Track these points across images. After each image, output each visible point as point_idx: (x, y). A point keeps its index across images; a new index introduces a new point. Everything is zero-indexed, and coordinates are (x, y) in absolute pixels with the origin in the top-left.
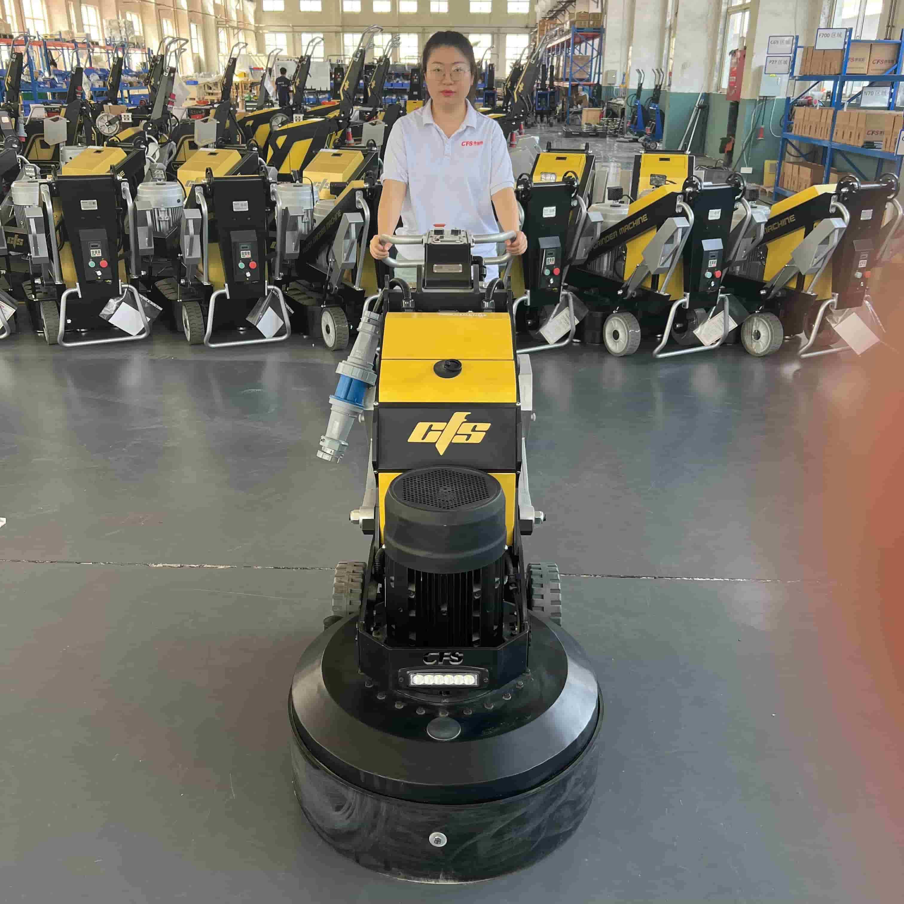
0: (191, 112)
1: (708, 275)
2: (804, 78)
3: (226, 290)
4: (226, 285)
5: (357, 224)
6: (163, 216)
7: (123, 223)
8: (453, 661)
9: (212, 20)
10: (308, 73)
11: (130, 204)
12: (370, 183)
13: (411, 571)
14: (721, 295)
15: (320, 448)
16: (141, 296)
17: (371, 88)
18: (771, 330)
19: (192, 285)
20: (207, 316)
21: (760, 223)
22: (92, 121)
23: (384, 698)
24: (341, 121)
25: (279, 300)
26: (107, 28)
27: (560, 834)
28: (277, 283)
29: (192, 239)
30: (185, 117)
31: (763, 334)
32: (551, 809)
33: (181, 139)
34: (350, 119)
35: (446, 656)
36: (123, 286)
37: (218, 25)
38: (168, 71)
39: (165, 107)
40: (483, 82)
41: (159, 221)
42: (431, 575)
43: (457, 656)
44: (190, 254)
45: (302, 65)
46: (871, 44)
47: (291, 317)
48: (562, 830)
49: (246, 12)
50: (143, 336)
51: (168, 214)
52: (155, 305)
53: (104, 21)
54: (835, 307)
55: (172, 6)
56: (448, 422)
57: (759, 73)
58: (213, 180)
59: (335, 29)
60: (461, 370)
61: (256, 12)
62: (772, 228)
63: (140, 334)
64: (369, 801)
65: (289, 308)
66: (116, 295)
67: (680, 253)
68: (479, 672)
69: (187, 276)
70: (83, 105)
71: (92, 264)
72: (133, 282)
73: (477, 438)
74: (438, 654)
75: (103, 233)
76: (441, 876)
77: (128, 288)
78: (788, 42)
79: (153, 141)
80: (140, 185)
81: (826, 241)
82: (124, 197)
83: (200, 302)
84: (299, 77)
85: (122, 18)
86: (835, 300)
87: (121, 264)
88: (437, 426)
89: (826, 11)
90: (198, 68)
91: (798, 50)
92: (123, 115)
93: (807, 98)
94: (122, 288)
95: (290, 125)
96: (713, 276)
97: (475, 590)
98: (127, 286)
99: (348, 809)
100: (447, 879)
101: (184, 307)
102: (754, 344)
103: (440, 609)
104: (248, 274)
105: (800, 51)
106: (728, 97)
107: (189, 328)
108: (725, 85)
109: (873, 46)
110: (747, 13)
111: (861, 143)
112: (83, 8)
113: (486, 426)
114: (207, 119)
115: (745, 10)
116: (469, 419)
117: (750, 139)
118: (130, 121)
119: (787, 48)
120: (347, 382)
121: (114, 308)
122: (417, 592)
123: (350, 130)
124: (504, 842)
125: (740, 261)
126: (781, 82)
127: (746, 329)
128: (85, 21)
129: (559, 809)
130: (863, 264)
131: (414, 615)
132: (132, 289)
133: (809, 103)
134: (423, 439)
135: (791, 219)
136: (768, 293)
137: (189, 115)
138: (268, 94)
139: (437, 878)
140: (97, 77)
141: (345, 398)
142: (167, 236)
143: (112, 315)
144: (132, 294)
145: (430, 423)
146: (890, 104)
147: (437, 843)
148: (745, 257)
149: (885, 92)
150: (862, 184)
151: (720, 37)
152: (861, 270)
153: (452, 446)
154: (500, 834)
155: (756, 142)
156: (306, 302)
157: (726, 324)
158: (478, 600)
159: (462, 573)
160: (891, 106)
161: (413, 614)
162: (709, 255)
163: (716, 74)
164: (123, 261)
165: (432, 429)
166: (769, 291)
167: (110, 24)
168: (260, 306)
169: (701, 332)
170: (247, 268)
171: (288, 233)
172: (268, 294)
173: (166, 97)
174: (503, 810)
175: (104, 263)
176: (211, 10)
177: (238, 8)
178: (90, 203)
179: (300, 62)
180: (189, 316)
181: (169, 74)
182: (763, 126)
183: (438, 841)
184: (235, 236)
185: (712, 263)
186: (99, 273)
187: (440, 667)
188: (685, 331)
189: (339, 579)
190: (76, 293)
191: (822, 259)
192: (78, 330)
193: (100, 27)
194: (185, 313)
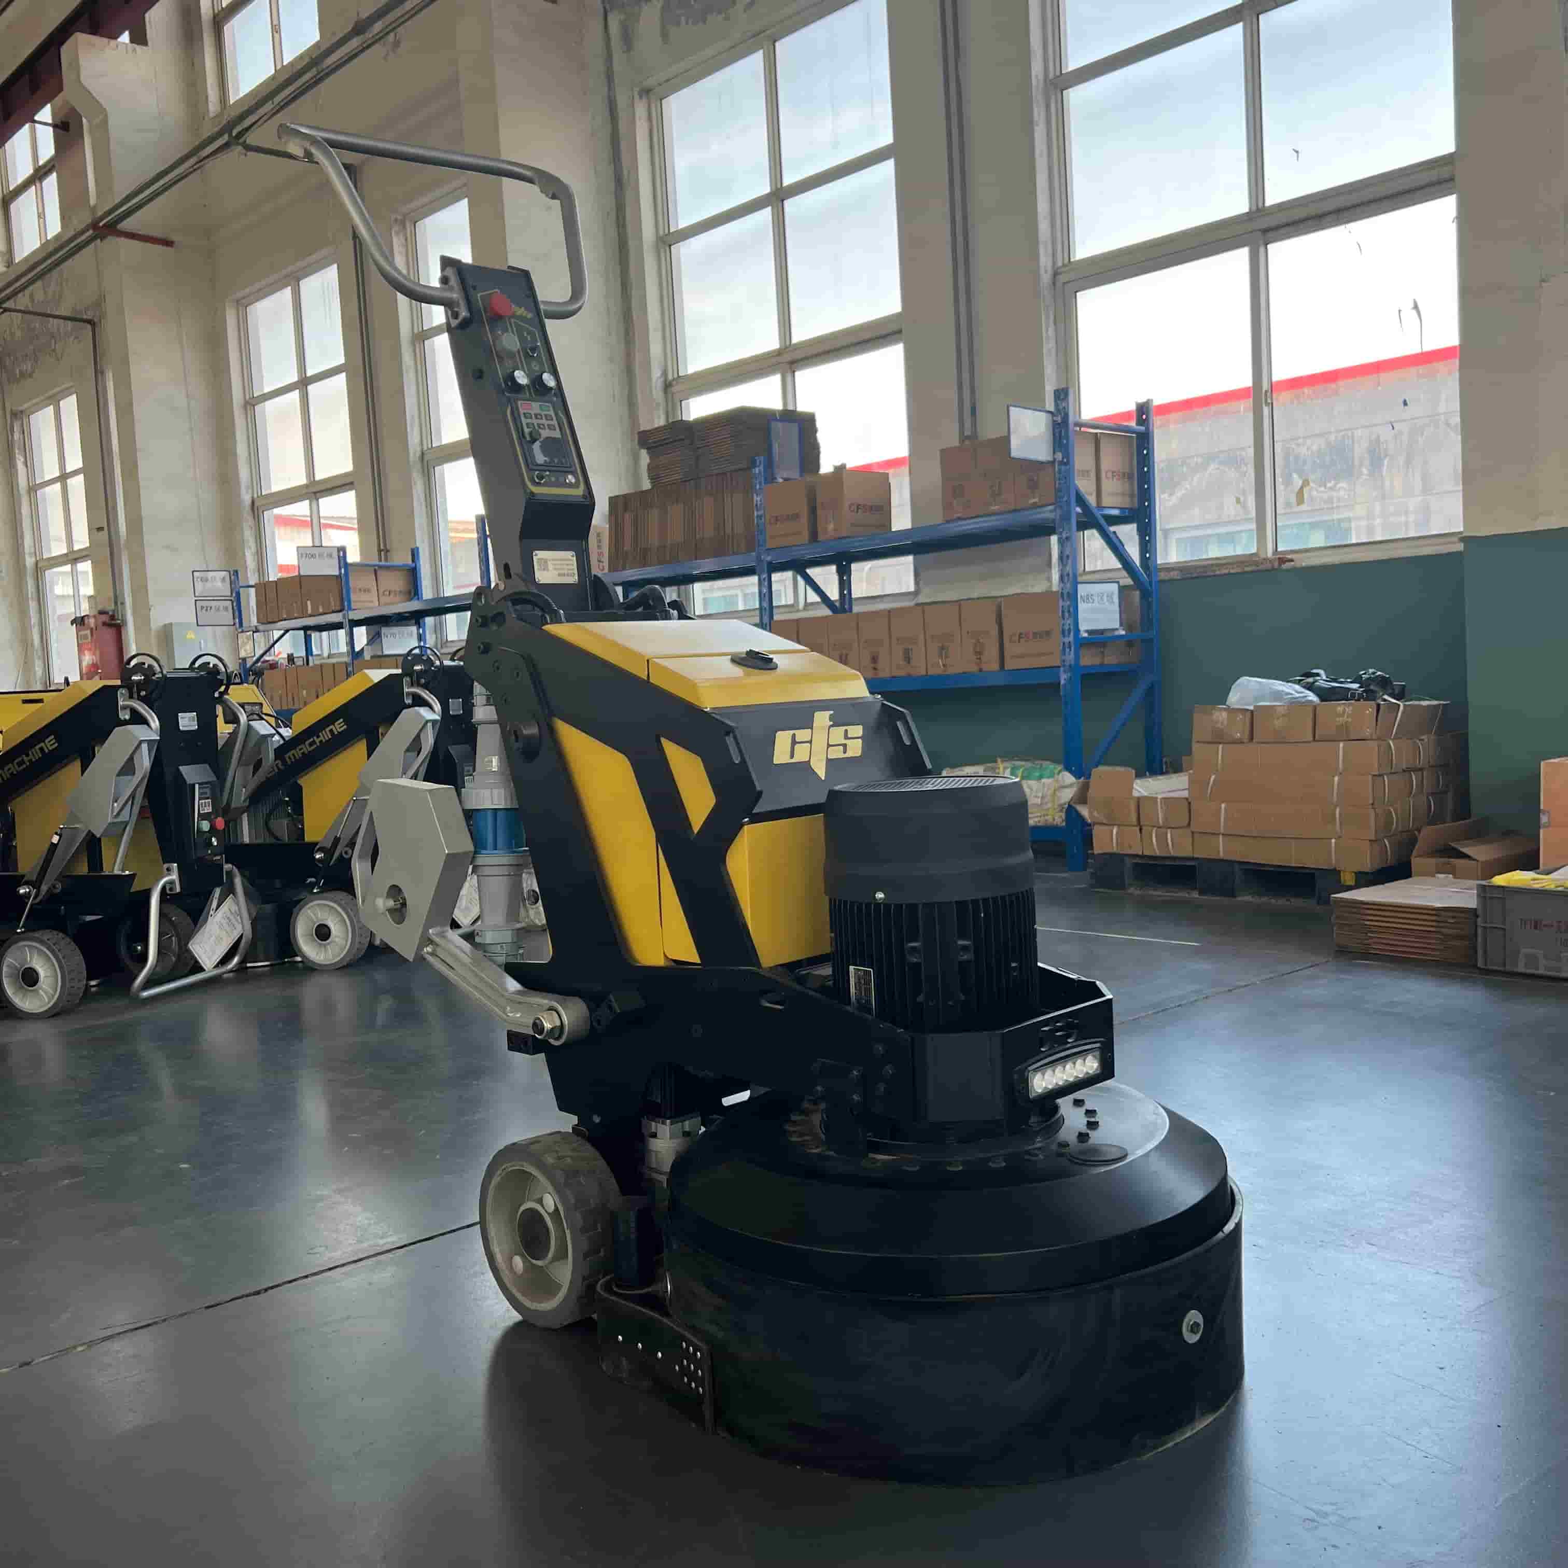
1: (205, 825)
14: (227, 867)
46: (373, 570)
67: (141, 798)
78: (223, 580)
91: (242, 589)
105: (248, 593)
109: (378, 574)
110: (86, 563)
115: (78, 559)
119: (222, 587)
136: (329, 856)
139: (1191, 1420)
147: (1193, 1333)
166: (330, 850)
183: (1194, 1328)
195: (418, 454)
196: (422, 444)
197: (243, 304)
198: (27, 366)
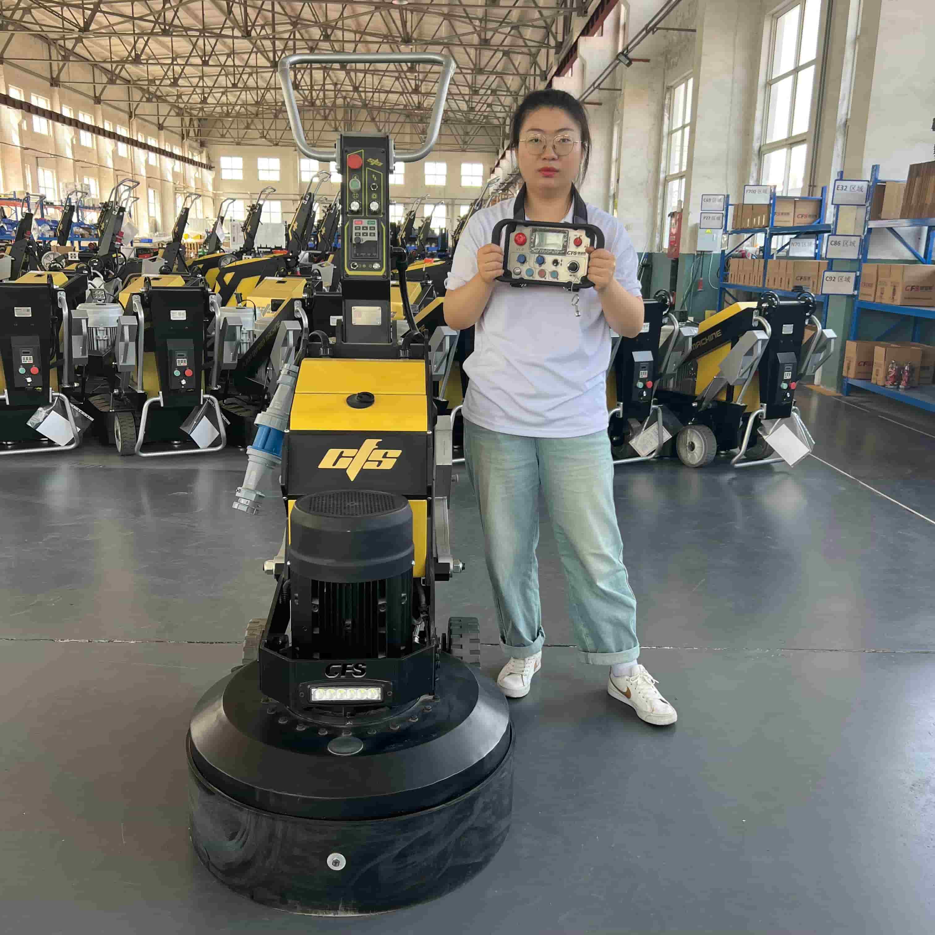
0: (140, 252)
1: (640, 385)
2: (737, 231)
3: (160, 398)
4: (161, 392)
5: (295, 331)
6: (101, 335)
7: (58, 335)
8: (356, 674)
9: (170, 186)
10: (259, 221)
11: (65, 312)
12: (309, 293)
13: (314, 582)
14: (653, 406)
15: (237, 499)
16: (72, 405)
17: (321, 235)
18: (705, 441)
19: (126, 394)
20: (139, 426)
21: (688, 337)
22: (38, 258)
23: (285, 722)
24: (289, 260)
25: (215, 409)
26: (64, 191)
27: (469, 865)
28: (213, 393)
29: (127, 345)
30: (132, 256)
31: (697, 445)
32: (457, 833)
33: (129, 276)
34: (298, 258)
35: (349, 669)
36: (54, 394)
37: (176, 190)
38: (117, 210)
39: (112, 244)
40: (437, 246)
41: (97, 340)
42: (334, 584)
43: (360, 669)
44: (125, 361)
45: (254, 213)
46: (794, 201)
47: (227, 428)
48: (470, 861)
49: (205, 180)
50: (72, 446)
51: (107, 334)
52: (86, 415)
53: (61, 184)
54: (764, 417)
55: (130, 171)
56: (359, 449)
57: (695, 229)
58: (151, 289)
59: (292, 197)
60: (373, 401)
61: (214, 180)
62: (700, 343)
63: (69, 444)
64: (265, 821)
65: (225, 418)
66: (46, 403)
68: (383, 685)
69: (121, 386)
70: (29, 244)
71: (22, 370)
72: (64, 391)
73: (388, 465)
74: (340, 666)
75: (36, 340)
76: (340, 906)
77: (59, 396)
78: (720, 200)
79: (98, 276)
80: (80, 305)
81: (750, 352)
82: (60, 306)
83: (133, 413)
84: (250, 224)
85: (79, 181)
86: (764, 410)
87: (53, 374)
88: (348, 452)
89: (755, 175)
90: (154, 229)
91: (730, 207)
92: (69, 253)
93: (741, 251)
94: (53, 397)
95: (238, 263)
96: (645, 387)
97: (380, 603)
98: (58, 394)
99: (242, 835)
100: (346, 910)
101: (116, 418)
102: (689, 455)
103: (344, 622)
104: (183, 382)
105: (731, 209)
106: (669, 255)
107: (120, 438)
108: (666, 245)
109: (797, 204)
110: (684, 180)
111: (791, 288)
112: (40, 170)
113: (397, 453)
114: (155, 259)
115: (681, 177)
116: (380, 446)
117: (690, 291)
118: (77, 259)
119: (719, 205)
120: (265, 430)
121: (43, 416)
122: (321, 606)
123: (298, 269)
124: (407, 866)
125: (671, 374)
126: (716, 238)
127: (681, 441)
128: (41, 183)
129: (465, 834)
130: (788, 376)
131: (318, 633)
132: (62, 397)
133: (743, 255)
134: (334, 465)
135: (718, 334)
136: (699, 406)
137: (137, 255)
138: (219, 241)
139: (335, 909)
140: (48, 228)
141: (263, 448)
142: (104, 354)
143: (41, 423)
144: (63, 403)
145: (341, 450)
146: (816, 254)
147: (335, 865)
148: (675, 370)
149: (811, 243)
150: (781, 300)
151: (660, 202)
152: (786, 381)
153: (363, 473)
154: (402, 855)
155: (696, 294)
156: (243, 414)
157: (660, 436)
158: (384, 613)
159: (367, 583)
160: (817, 256)
161: (317, 631)
162: (641, 365)
163: (657, 235)
164: (56, 369)
165: (343, 455)
166: (700, 402)
167: (66, 186)
168: (195, 415)
169: (636, 442)
170: (183, 376)
171: (226, 344)
172: (204, 403)
173: (113, 235)
174: (405, 827)
175: (35, 370)
176: (170, 178)
177: (197, 176)
178: (24, 310)
179: (252, 210)
180: (121, 426)
181: (118, 213)
182: (701, 279)
183: (336, 863)
184: (171, 344)
185: (644, 374)
186: (29, 380)
187: (343, 680)
188: (622, 444)
189: (251, 632)
190: (4, 400)
191: (747, 370)
192: (4, 443)
193: (56, 188)
194: (117, 425)
195: (843, 120)
196: (847, 114)
197: (776, 17)
198: (675, 60)
